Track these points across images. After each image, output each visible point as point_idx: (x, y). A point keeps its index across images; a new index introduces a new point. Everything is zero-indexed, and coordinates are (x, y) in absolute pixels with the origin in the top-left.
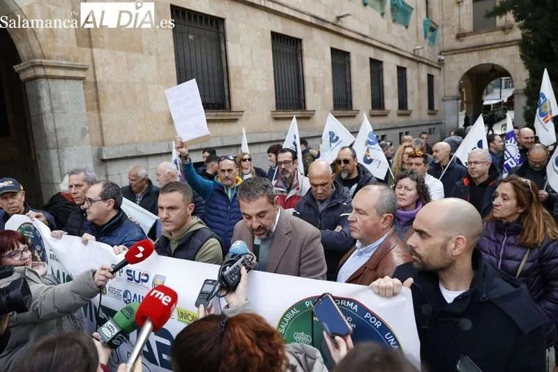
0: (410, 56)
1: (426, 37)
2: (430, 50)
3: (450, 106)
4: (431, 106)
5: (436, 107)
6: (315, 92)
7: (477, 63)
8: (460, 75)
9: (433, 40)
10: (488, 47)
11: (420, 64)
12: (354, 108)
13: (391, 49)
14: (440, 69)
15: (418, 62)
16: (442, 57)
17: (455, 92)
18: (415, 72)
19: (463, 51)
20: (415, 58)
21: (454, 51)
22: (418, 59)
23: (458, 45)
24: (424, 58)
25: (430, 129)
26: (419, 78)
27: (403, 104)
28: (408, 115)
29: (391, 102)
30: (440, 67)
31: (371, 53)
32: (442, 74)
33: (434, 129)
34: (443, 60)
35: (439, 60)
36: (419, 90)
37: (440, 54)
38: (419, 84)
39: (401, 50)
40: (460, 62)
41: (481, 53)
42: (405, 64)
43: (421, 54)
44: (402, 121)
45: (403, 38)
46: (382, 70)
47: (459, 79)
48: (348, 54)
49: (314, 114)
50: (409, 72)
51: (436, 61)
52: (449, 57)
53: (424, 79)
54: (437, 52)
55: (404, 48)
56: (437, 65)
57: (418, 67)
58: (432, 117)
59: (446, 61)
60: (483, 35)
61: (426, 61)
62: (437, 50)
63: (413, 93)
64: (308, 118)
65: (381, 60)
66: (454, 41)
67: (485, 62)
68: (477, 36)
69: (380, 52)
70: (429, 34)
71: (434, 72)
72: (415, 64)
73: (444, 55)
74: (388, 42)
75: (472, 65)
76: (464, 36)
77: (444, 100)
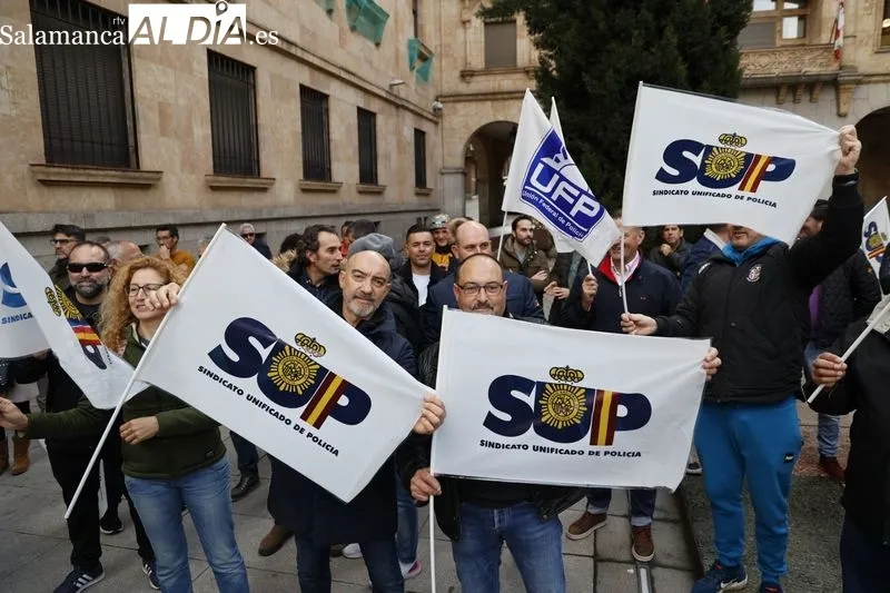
0: (384, 94)
1: (412, 68)
2: (419, 90)
3: (453, 183)
4: (421, 180)
5: (430, 184)
6: (164, 133)
7: (492, 119)
8: (466, 135)
9: (424, 75)
10: (505, 96)
11: (401, 110)
12: (264, 173)
13: (343, 75)
14: (436, 123)
15: (398, 106)
16: (440, 105)
17: (458, 162)
18: (392, 122)
19: (470, 98)
20: (392, 99)
21: (457, 98)
22: (398, 102)
23: (463, 88)
24: (408, 101)
25: (419, 219)
26: (398, 132)
27: (368, 174)
28: (380, 193)
29: (345, 168)
30: (435, 119)
31: (305, 77)
32: (440, 132)
33: (426, 219)
34: (440, 109)
35: (435, 109)
36: (399, 153)
37: (437, 100)
38: (399, 142)
39: (364, 80)
40: (466, 116)
41: (496, 103)
42: (374, 106)
43: (403, 94)
44: (367, 203)
45: (371, 63)
46: (327, 110)
47: (464, 141)
48: (253, 69)
49: (159, 179)
50: (380, 120)
51: (431, 111)
52: (451, 105)
53: (409, 135)
54: (432, 96)
55: (371, 79)
56: (431, 117)
57: (398, 116)
58: (424, 200)
59: (445, 112)
60: (499, 78)
61: (412, 107)
62: (432, 93)
63: (388, 157)
64: (146, 187)
65: (325, 91)
66: (457, 81)
67: (501, 118)
68: (491, 78)
69: (321, 77)
70: (418, 64)
71: (426, 127)
72: (393, 109)
73: (442, 102)
74: (341, 62)
75: (484, 122)
76: (472, 75)
77: (442, 174)
